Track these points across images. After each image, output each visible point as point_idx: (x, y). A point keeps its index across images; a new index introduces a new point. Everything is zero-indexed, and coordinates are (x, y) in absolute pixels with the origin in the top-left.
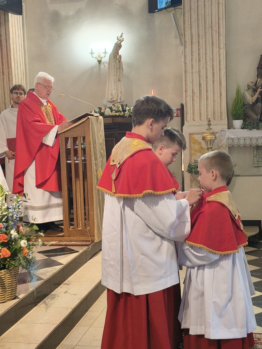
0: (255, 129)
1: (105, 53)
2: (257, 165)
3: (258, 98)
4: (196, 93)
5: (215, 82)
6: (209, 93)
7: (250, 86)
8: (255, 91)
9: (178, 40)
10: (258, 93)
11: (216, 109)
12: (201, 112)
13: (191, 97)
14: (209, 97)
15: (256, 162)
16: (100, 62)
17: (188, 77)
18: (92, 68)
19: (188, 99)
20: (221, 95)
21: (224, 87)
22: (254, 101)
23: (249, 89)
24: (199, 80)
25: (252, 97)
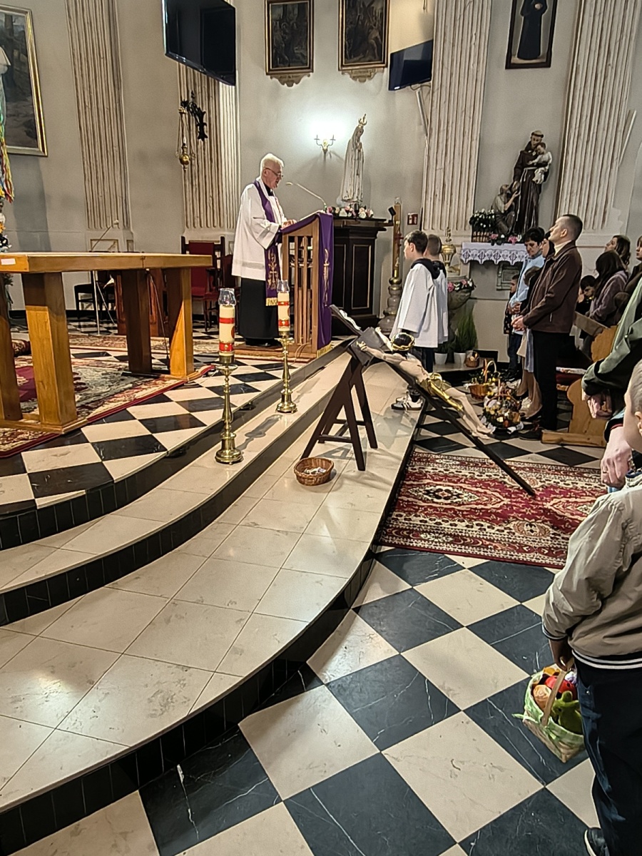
1: (333, 139)
2: (500, 288)
3: (511, 205)
4: (438, 195)
5: (463, 183)
6: (454, 196)
7: (504, 191)
8: (509, 196)
9: (422, 127)
10: (512, 199)
11: (460, 217)
12: (442, 219)
13: (432, 200)
14: (453, 202)
15: (500, 284)
16: (325, 151)
17: (430, 175)
18: (316, 159)
19: (428, 202)
22: (506, 209)
23: (502, 194)
24: (444, 180)
25: (505, 204)
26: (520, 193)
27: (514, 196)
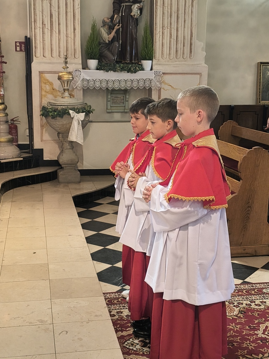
0: (111, 70)
2: (110, 111)
4: (46, 25)
5: (69, 14)
6: (61, 26)
7: (106, 23)
8: (111, 28)
11: (69, 46)
12: (52, 47)
13: (41, 29)
14: (62, 31)
15: (109, 107)
17: (37, 5)
19: (38, 31)
20: (74, 29)
21: (78, 21)
22: (110, 40)
23: (104, 25)
24: (51, 10)
25: (108, 35)
26: (121, 25)
27: (116, 27)
